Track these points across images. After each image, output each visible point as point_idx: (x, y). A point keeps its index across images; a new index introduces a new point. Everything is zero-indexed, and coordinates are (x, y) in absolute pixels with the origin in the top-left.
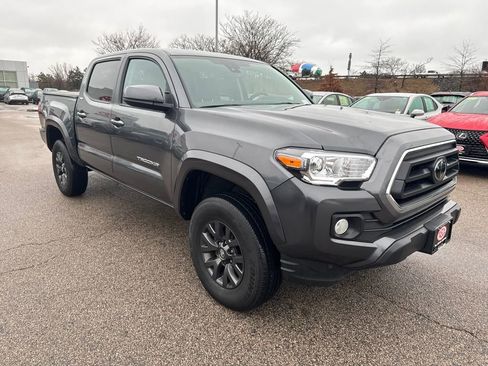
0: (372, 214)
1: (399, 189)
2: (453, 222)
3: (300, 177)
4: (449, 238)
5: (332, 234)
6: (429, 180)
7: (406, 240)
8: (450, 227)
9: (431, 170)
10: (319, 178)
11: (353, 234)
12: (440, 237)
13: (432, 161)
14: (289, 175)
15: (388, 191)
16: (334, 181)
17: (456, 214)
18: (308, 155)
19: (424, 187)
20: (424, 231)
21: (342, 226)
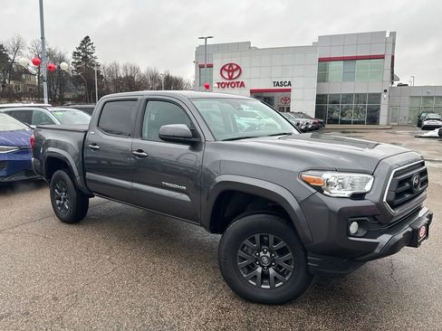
0: (374, 217)
1: (392, 198)
2: (429, 222)
3: (321, 191)
4: (427, 235)
5: (348, 234)
6: (409, 191)
7: (400, 236)
8: (427, 226)
9: (411, 183)
10: (336, 192)
11: (362, 232)
12: (422, 233)
13: (411, 177)
14: (314, 191)
15: (384, 200)
16: (347, 193)
17: (430, 217)
18: (326, 176)
19: (407, 196)
20: (410, 229)
21: (354, 227)
